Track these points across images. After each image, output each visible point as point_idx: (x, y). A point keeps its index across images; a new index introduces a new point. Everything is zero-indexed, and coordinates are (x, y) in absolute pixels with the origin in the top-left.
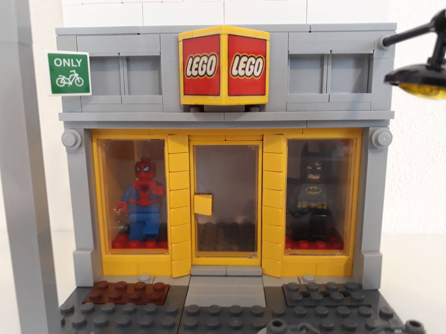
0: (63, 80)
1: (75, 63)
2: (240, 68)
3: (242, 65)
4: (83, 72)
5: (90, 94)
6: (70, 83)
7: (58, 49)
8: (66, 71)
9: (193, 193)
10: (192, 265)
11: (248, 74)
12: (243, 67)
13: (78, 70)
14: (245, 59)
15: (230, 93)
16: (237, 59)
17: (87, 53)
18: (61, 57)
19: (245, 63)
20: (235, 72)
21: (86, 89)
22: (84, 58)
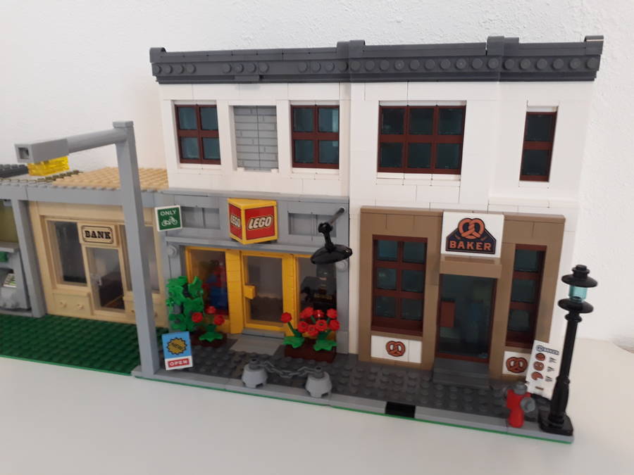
0: (165, 222)
1: (172, 212)
2: (255, 224)
3: (256, 222)
4: (176, 217)
5: (181, 228)
6: (170, 223)
8: (167, 218)
9: (244, 283)
10: (244, 328)
11: (260, 226)
12: (256, 224)
13: (174, 216)
14: (258, 219)
15: (248, 239)
16: (252, 220)
17: (179, 206)
18: (164, 210)
19: (258, 221)
20: (250, 227)
21: (179, 225)
22: (177, 209)
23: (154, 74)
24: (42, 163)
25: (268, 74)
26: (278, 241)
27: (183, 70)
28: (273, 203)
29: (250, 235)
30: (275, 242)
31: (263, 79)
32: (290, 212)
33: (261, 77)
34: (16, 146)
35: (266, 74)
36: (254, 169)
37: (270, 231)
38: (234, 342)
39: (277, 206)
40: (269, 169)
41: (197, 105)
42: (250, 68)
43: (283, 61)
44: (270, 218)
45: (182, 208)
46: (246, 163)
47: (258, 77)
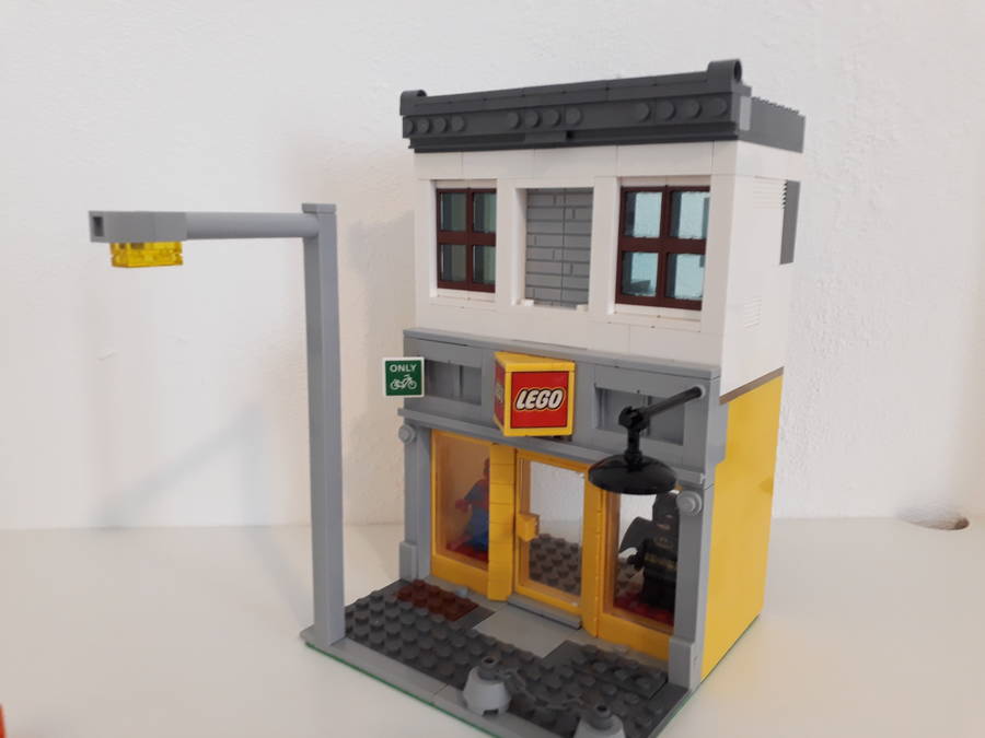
0: (397, 383)
1: (409, 368)
2: (528, 401)
3: (530, 398)
4: (416, 375)
5: (422, 395)
6: (403, 386)
7: (405, 355)
8: (400, 376)
9: (518, 510)
10: (514, 592)
11: (539, 405)
12: (531, 401)
13: (412, 374)
14: (536, 393)
15: (513, 426)
16: (524, 393)
17: (422, 359)
18: (398, 363)
19: (536, 396)
20: (520, 405)
21: (418, 391)
22: (419, 363)
23: (405, 135)
24: (128, 246)
25: (582, 127)
26: (574, 438)
27: (447, 128)
28: (569, 366)
29: (519, 420)
30: (569, 439)
31: (573, 138)
32: (599, 386)
33: (570, 135)
34: (91, 213)
35: (577, 128)
36: (552, 302)
37: (558, 417)
38: (487, 614)
39: (576, 371)
40: (572, 304)
41: (469, 189)
42: (551, 117)
43: (607, 102)
44: (560, 393)
45: (426, 361)
46: (540, 293)
47: (564, 135)
